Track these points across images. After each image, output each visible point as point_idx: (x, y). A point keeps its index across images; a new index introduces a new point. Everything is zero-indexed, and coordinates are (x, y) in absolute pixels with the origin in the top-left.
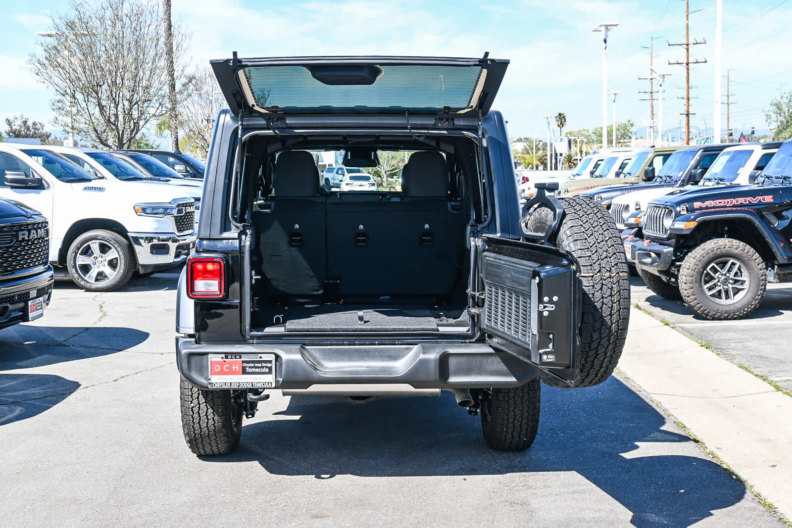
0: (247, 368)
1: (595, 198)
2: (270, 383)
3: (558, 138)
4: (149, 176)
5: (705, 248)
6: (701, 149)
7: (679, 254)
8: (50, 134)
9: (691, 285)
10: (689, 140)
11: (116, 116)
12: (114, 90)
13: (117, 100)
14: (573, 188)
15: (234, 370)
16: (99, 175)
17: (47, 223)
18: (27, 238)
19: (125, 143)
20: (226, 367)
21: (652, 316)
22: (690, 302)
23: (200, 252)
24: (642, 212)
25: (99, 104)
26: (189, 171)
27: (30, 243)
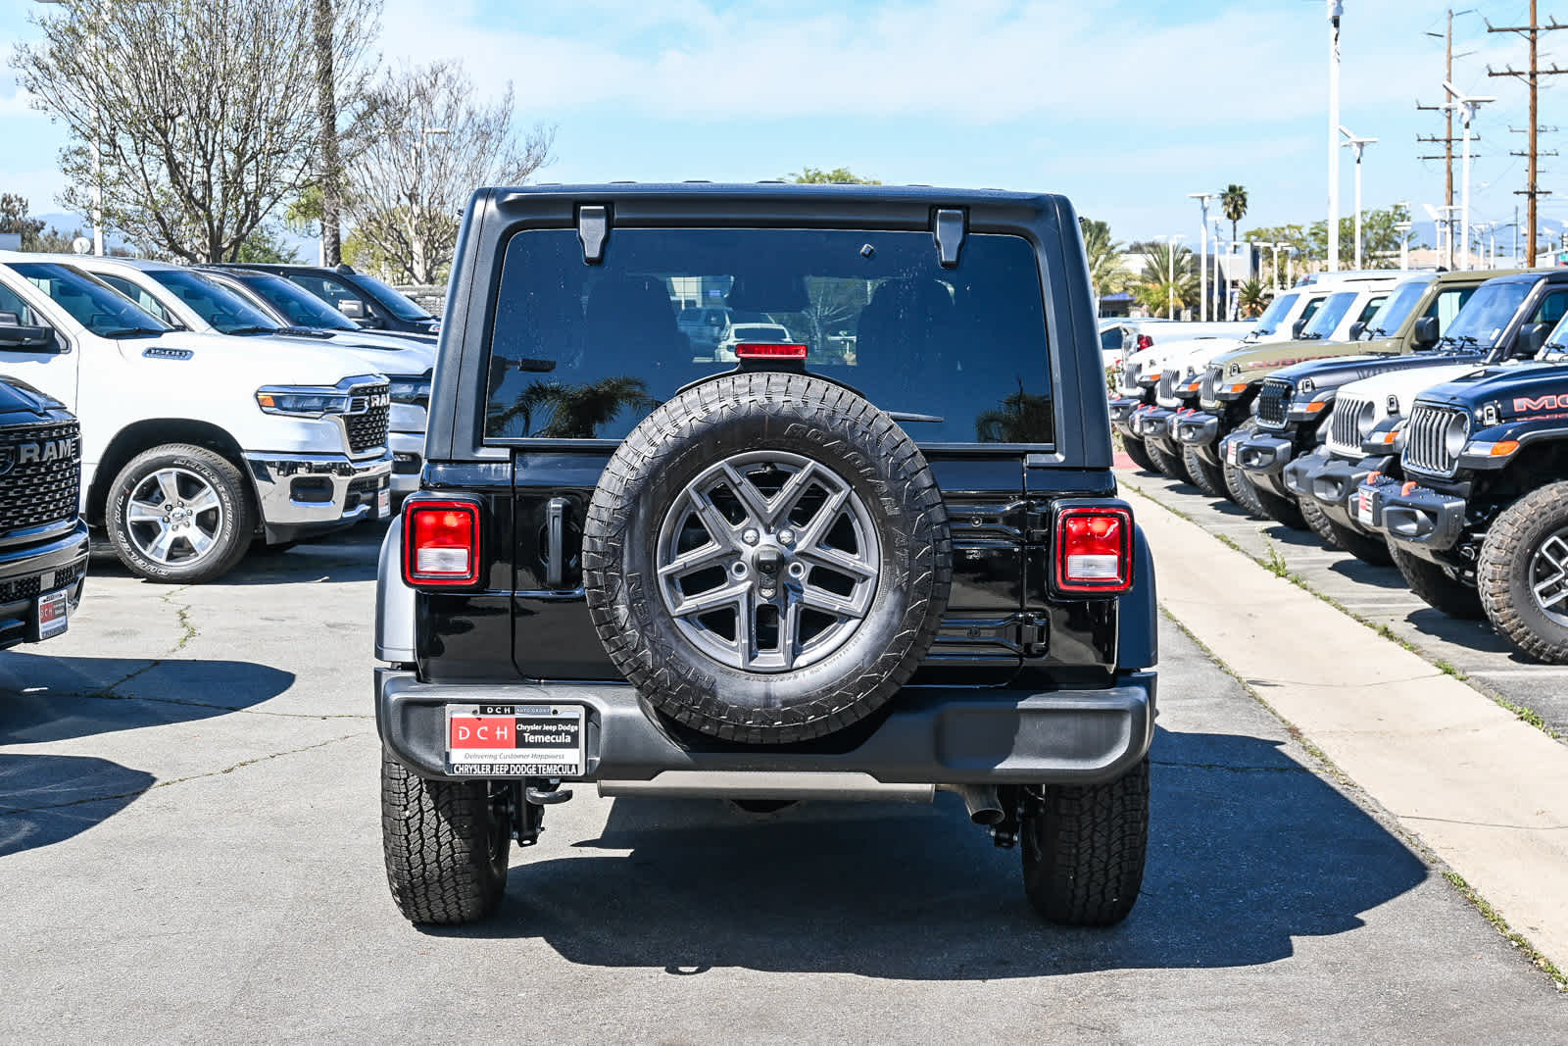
0: (526, 735)
1: (1300, 386)
2: (574, 767)
3: (1228, 244)
4: (284, 324)
5: (1537, 503)
6: (1543, 277)
7: (1479, 514)
8: (43, 224)
9: (1505, 585)
10: (1534, 252)
11: (207, 185)
12: (204, 128)
13: (210, 149)
14: (1251, 364)
15: (498, 737)
16: (176, 322)
17: (77, 426)
18: (37, 460)
19: (225, 249)
20: (483, 731)
21: (1417, 654)
22: (1502, 624)
23: (431, 489)
24: (1402, 419)
25: (168, 159)
26: (371, 314)
27: (43, 470)
